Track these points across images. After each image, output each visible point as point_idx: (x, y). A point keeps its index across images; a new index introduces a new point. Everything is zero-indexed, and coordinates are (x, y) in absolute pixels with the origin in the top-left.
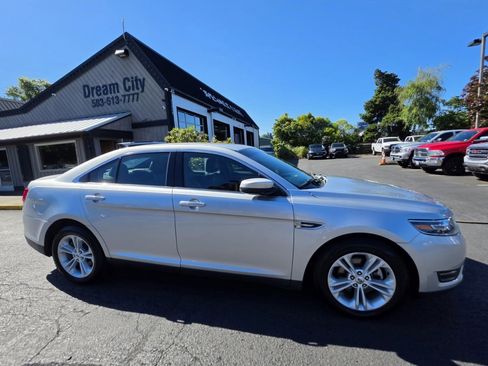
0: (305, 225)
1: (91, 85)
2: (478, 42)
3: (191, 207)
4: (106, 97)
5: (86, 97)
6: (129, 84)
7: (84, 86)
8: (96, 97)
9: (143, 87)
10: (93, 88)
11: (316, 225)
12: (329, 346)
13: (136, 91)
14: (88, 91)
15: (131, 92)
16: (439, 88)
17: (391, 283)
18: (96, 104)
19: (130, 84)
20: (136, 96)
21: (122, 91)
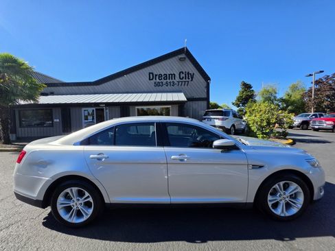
0: (254, 167)
1: (155, 73)
2: (311, 75)
3: (182, 160)
4: (165, 81)
5: (150, 79)
6: (182, 75)
7: (150, 73)
8: (158, 80)
9: (192, 78)
10: (156, 75)
11: (261, 167)
12: (297, 239)
13: (187, 80)
14: (152, 76)
15: (184, 80)
16: (276, 93)
17: (301, 199)
18: (157, 85)
19: (184, 75)
20: (186, 83)
21: (177, 79)
